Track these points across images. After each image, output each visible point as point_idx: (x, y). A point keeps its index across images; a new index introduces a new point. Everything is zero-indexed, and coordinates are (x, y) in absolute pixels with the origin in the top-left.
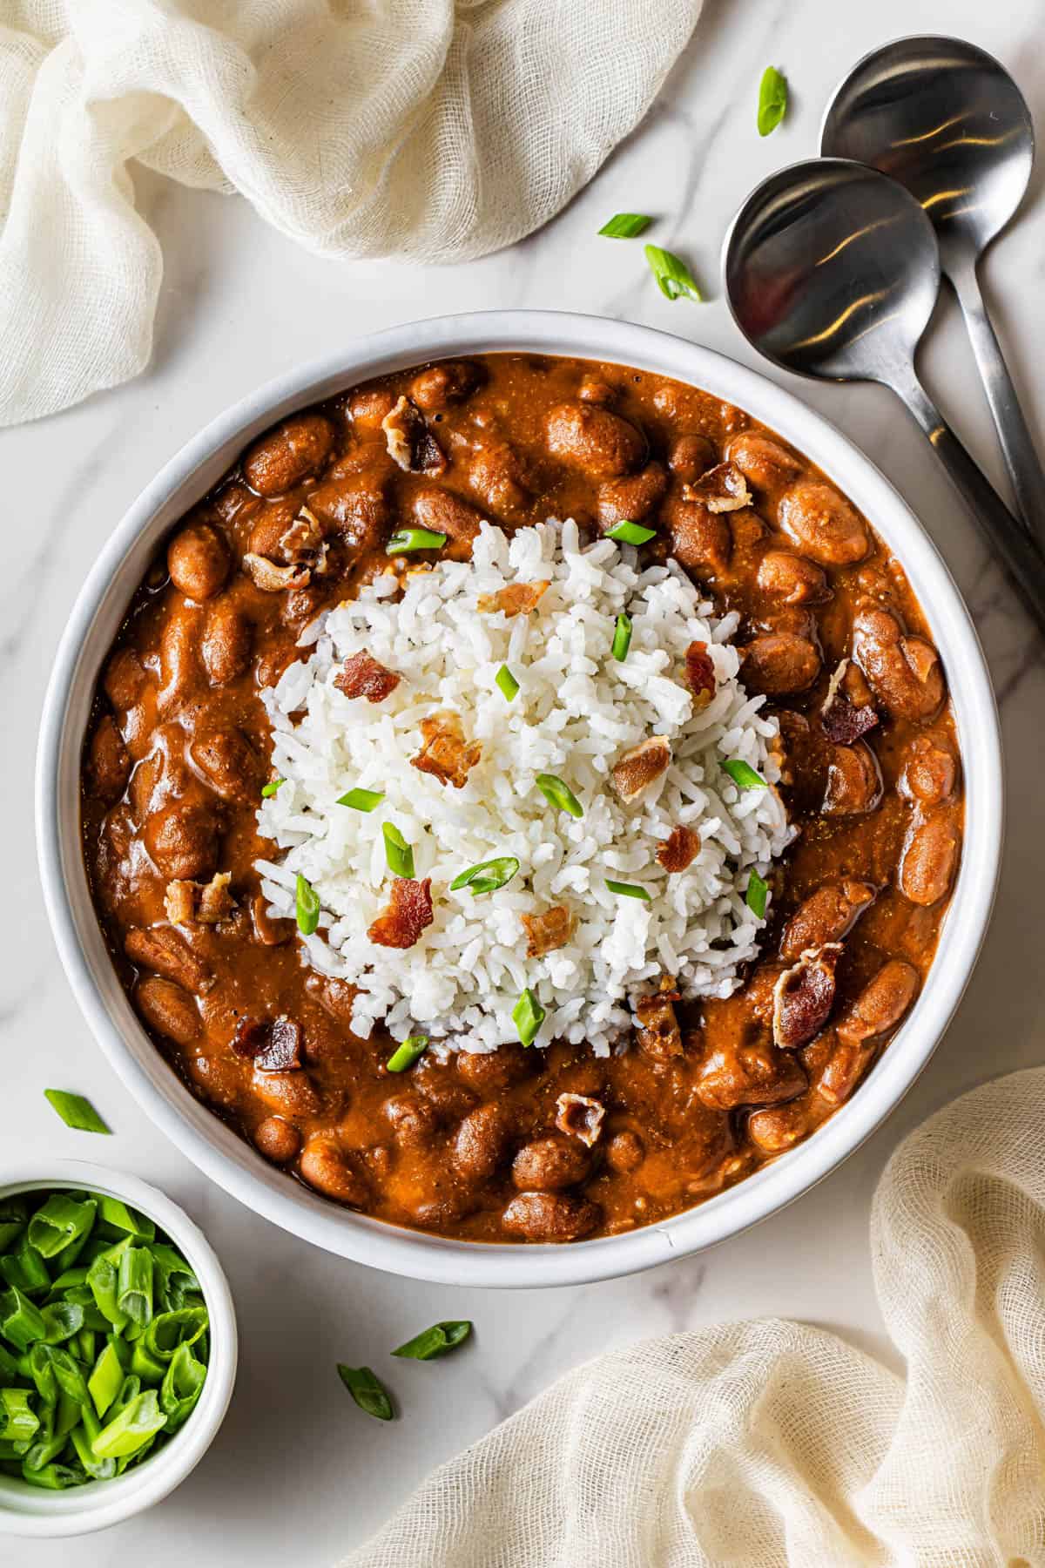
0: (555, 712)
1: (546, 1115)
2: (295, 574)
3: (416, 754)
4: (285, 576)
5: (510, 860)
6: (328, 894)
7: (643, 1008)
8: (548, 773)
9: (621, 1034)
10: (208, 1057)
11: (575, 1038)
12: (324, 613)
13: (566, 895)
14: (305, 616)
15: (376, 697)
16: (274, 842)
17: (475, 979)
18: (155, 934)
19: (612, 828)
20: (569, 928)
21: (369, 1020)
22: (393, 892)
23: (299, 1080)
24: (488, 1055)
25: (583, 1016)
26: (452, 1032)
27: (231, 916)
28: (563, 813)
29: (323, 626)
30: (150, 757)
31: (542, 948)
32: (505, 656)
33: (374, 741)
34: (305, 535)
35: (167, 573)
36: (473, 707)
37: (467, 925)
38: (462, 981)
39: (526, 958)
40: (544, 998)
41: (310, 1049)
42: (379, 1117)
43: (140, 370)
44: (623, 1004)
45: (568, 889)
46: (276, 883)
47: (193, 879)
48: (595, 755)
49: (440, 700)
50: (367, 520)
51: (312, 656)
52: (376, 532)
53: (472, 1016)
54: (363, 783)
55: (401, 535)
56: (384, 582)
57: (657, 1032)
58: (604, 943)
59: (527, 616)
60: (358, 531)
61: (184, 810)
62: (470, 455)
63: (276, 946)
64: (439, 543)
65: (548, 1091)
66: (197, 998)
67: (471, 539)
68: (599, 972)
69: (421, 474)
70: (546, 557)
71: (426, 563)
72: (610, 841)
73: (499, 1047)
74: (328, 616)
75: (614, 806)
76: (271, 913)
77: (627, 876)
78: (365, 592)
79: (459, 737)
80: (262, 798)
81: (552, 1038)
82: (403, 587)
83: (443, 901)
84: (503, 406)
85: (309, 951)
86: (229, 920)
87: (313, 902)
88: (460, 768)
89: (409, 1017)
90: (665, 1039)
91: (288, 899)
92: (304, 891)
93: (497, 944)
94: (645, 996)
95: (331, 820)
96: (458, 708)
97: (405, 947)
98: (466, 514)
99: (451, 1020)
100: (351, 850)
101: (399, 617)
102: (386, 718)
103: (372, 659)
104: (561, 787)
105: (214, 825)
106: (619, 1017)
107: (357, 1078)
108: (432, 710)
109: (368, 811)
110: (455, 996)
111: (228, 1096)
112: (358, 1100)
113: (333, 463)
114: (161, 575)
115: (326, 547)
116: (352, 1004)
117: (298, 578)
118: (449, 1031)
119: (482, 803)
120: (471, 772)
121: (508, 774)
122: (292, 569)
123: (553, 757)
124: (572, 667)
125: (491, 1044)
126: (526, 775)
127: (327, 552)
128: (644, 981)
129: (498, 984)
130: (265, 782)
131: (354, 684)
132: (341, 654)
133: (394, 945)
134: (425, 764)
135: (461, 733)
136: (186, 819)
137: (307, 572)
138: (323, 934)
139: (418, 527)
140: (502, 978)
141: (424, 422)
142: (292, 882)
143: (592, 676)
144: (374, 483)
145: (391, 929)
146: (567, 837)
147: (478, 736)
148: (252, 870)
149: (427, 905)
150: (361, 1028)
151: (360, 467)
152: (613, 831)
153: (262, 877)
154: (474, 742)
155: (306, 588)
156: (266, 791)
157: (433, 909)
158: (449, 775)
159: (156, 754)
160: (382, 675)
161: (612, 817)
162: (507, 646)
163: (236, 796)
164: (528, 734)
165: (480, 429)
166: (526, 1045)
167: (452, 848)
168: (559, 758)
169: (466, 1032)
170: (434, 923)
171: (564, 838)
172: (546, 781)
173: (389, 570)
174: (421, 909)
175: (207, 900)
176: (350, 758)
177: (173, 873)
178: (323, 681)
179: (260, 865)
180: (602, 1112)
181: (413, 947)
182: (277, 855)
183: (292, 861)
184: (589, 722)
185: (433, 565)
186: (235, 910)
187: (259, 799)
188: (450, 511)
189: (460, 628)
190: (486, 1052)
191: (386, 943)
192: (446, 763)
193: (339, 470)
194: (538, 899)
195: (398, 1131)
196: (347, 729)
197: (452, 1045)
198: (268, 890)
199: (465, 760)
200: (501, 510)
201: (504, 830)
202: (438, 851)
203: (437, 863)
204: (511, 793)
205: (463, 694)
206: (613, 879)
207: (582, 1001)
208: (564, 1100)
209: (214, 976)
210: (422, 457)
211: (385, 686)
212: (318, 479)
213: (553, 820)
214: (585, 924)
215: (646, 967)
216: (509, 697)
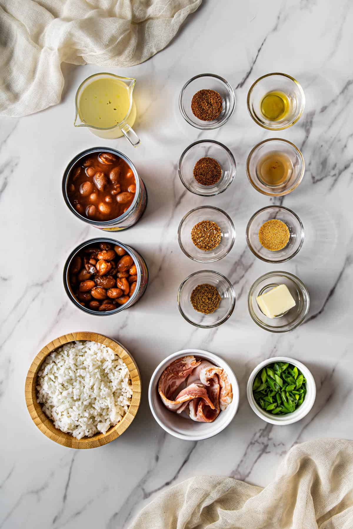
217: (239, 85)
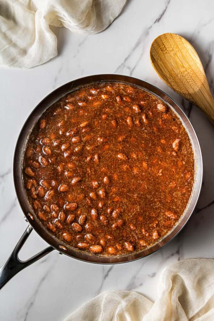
43: (56, 55)
217: (156, 20)
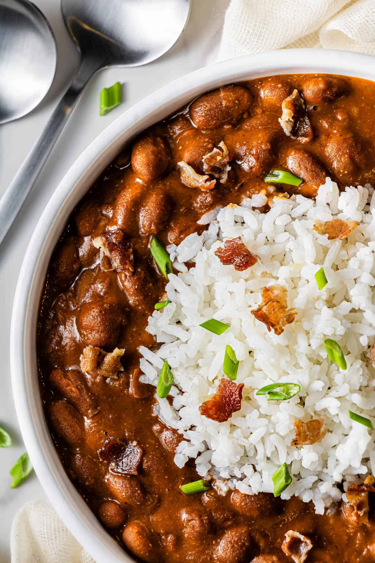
0: (345, 302)
1: (276, 539)
2: (206, 181)
3: (255, 307)
4: (200, 181)
5: (295, 385)
6: (180, 377)
7: (351, 491)
8: (331, 339)
9: (333, 503)
10: (83, 456)
11: (306, 499)
12: (217, 208)
13: (323, 413)
14: (206, 207)
15: (240, 267)
16: (154, 338)
17: (256, 451)
18: (69, 374)
19: (361, 381)
20: (321, 434)
21: (185, 458)
22: (220, 386)
23: (134, 483)
24: (251, 496)
25: (314, 486)
26: (233, 477)
27: (118, 376)
28: (334, 365)
29: (216, 215)
30: (93, 267)
31: (301, 442)
32: (322, 262)
33: (231, 293)
34: (219, 158)
35: (130, 160)
36: (295, 288)
37: (259, 417)
38: (247, 449)
39: (290, 444)
40: (294, 470)
41: (145, 466)
42: (176, 516)
44: (340, 486)
45: (325, 410)
46: (149, 362)
47: (100, 347)
48: (362, 335)
49: (277, 278)
50: (257, 159)
51: (205, 231)
52: (261, 167)
53: (248, 470)
54: (217, 316)
55: (276, 172)
56: (259, 199)
57: (355, 508)
58: (339, 448)
59: (341, 241)
60: (250, 163)
61: (105, 305)
62: (328, 135)
63: (141, 400)
64: (296, 183)
65: (281, 526)
66: (85, 418)
67: (318, 186)
68: (331, 463)
69: (296, 140)
70: (359, 207)
71: (286, 193)
72: (358, 388)
73: (259, 493)
74: (220, 210)
75: (366, 368)
76: (142, 379)
77: (362, 411)
78: (246, 201)
79: (284, 304)
80: (154, 309)
81: (292, 495)
82: (270, 204)
83: (249, 399)
84: (355, 111)
85: (160, 408)
86: (116, 377)
87: (170, 379)
88: (281, 323)
89: (210, 462)
90: (359, 513)
91: (155, 373)
92: (166, 372)
93: (275, 432)
94: (354, 485)
95: (194, 334)
96: (287, 286)
97: (220, 421)
98: (318, 170)
99: (235, 470)
100: (200, 354)
101: (264, 222)
102: (242, 280)
103: (243, 244)
104: (338, 349)
105: (120, 319)
106: (335, 492)
107: (169, 490)
108: (271, 283)
109: (219, 335)
110: (241, 457)
111: (89, 481)
112: (166, 504)
113: (245, 119)
114: (125, 160)
115: (229, 168)
116: (177, 446)
117: (208, 183)
118: (231, 476)
119: (287, 346)
120: (287, 327)
121: (308, 333)
122: (206, 177)
123: (338, 330)
124: (361, 278)
125: (255, 490)
126: (318, 337)
127: (229, 171)
128: (355, 475)
129: (269, 456)
130: (157, 301)
131: (229, 256)
132: (223, 235)
133: (213, 419)
134: (259, 315)
135: (286, 301)
136: (105, 311)
137: (214, 181)
138: (170, 399)
139: (287, 170)
140: (272, 453)
141: (306, 108)
142: (160, 365)
143: (371, 287)
144: (266, 138)
145: (214, 409)
146: (333, 379)
147: (296, 306)
148: (137, 351)
149: (239, 399)
150: (180, 461)
151: (261, 125)
152: (361, 383)
153: (142, 356)
154: (292, 309)
155: (211, 190)
156: (157, 306)
157: (242, 402)
158: (273, 326)
159: (96, 267)
160: (247, 255)
161: (363, 375)
162: (325, 256)
163: (138, 306)
164: (326, 312)
165: (338, 120)
166: (275, 496)
167: (262, 369)
168: (341, 331)
169: (241, 479)
170: (240, 411)
171: (331, 380)
172: (330, 342)
173: (263, 192)
174: (234, 400)
175: (106, 362)
176: (214, 299)
177: (89, 341)
178: (208, 249)
179: (142, 350)
180: (310, 546)
181: (225, 422)
182: (154, 346)
183: (162, 352)
184: (364, 314)
185: (291, 196)
186: (121, 372)
187: (152, 310)
188: (309, 166)
189: (299, 239)
190: (251, 494)
191: (209, 416)
192: (272, 319)
193: (248, 124)
194: (306, 411)
195: (186, 527)
196: (216, 282)
197: (231, 485)
198: (144, 366)
199: (285, 319)
200: (339, 172)
201: (297, 366)
202: (253, 368)
203: (250, 375)
204: (307, 344)
205: (291, 278)
206: (354, 411)
207: (316, 478)
208: (290, 534)
209: (99, 408)
210: (299, 129)
211: (247, 263)
212: (234, 126)
213: (327, 368)
214: (330, 433)
215: (360, 468)
216: (320, 288)
